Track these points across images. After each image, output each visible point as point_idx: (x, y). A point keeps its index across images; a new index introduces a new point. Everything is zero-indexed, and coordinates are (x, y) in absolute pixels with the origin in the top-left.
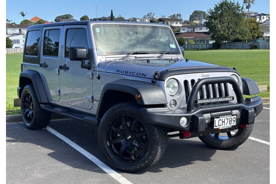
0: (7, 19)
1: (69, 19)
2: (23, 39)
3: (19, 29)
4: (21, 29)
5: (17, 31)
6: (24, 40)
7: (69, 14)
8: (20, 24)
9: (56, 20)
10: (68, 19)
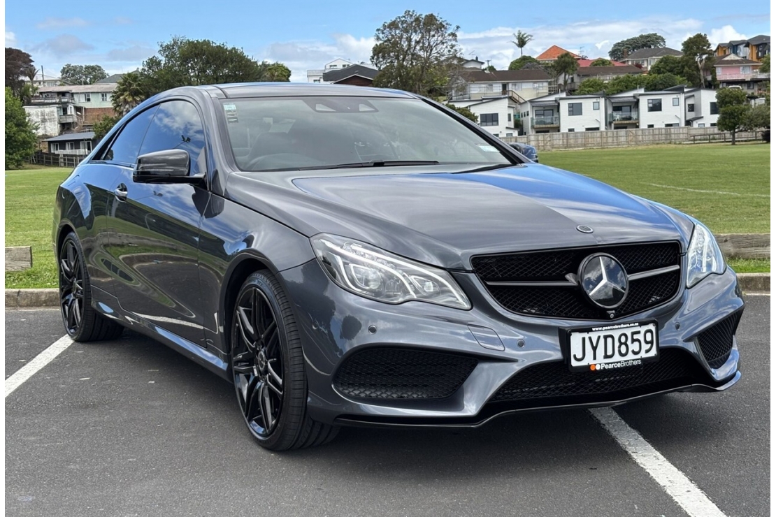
0: (477, 58)
1: (652, 47)
2: (510, 113)
3: (501, 85)
4: (508, 83)
5: (497, 89)
6: (509, 115)
7: (654, 33)
8: (507, 69)
9: (612, 53)
10: (650, 47)
